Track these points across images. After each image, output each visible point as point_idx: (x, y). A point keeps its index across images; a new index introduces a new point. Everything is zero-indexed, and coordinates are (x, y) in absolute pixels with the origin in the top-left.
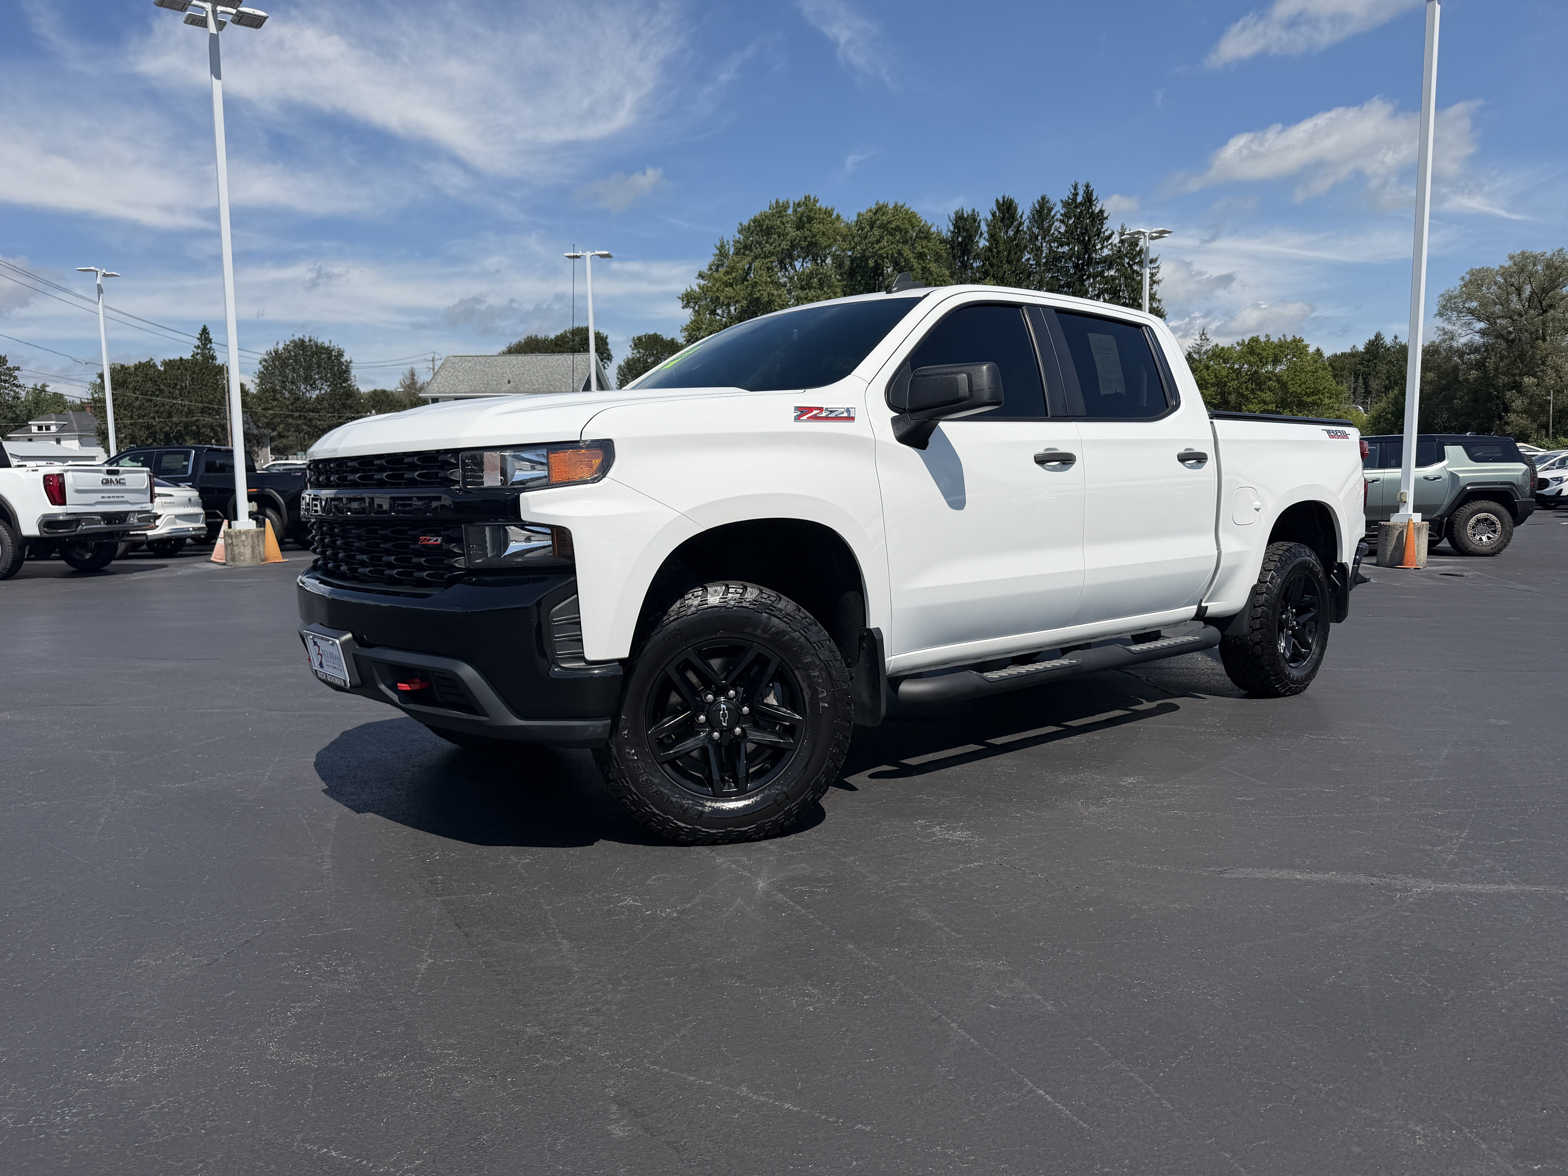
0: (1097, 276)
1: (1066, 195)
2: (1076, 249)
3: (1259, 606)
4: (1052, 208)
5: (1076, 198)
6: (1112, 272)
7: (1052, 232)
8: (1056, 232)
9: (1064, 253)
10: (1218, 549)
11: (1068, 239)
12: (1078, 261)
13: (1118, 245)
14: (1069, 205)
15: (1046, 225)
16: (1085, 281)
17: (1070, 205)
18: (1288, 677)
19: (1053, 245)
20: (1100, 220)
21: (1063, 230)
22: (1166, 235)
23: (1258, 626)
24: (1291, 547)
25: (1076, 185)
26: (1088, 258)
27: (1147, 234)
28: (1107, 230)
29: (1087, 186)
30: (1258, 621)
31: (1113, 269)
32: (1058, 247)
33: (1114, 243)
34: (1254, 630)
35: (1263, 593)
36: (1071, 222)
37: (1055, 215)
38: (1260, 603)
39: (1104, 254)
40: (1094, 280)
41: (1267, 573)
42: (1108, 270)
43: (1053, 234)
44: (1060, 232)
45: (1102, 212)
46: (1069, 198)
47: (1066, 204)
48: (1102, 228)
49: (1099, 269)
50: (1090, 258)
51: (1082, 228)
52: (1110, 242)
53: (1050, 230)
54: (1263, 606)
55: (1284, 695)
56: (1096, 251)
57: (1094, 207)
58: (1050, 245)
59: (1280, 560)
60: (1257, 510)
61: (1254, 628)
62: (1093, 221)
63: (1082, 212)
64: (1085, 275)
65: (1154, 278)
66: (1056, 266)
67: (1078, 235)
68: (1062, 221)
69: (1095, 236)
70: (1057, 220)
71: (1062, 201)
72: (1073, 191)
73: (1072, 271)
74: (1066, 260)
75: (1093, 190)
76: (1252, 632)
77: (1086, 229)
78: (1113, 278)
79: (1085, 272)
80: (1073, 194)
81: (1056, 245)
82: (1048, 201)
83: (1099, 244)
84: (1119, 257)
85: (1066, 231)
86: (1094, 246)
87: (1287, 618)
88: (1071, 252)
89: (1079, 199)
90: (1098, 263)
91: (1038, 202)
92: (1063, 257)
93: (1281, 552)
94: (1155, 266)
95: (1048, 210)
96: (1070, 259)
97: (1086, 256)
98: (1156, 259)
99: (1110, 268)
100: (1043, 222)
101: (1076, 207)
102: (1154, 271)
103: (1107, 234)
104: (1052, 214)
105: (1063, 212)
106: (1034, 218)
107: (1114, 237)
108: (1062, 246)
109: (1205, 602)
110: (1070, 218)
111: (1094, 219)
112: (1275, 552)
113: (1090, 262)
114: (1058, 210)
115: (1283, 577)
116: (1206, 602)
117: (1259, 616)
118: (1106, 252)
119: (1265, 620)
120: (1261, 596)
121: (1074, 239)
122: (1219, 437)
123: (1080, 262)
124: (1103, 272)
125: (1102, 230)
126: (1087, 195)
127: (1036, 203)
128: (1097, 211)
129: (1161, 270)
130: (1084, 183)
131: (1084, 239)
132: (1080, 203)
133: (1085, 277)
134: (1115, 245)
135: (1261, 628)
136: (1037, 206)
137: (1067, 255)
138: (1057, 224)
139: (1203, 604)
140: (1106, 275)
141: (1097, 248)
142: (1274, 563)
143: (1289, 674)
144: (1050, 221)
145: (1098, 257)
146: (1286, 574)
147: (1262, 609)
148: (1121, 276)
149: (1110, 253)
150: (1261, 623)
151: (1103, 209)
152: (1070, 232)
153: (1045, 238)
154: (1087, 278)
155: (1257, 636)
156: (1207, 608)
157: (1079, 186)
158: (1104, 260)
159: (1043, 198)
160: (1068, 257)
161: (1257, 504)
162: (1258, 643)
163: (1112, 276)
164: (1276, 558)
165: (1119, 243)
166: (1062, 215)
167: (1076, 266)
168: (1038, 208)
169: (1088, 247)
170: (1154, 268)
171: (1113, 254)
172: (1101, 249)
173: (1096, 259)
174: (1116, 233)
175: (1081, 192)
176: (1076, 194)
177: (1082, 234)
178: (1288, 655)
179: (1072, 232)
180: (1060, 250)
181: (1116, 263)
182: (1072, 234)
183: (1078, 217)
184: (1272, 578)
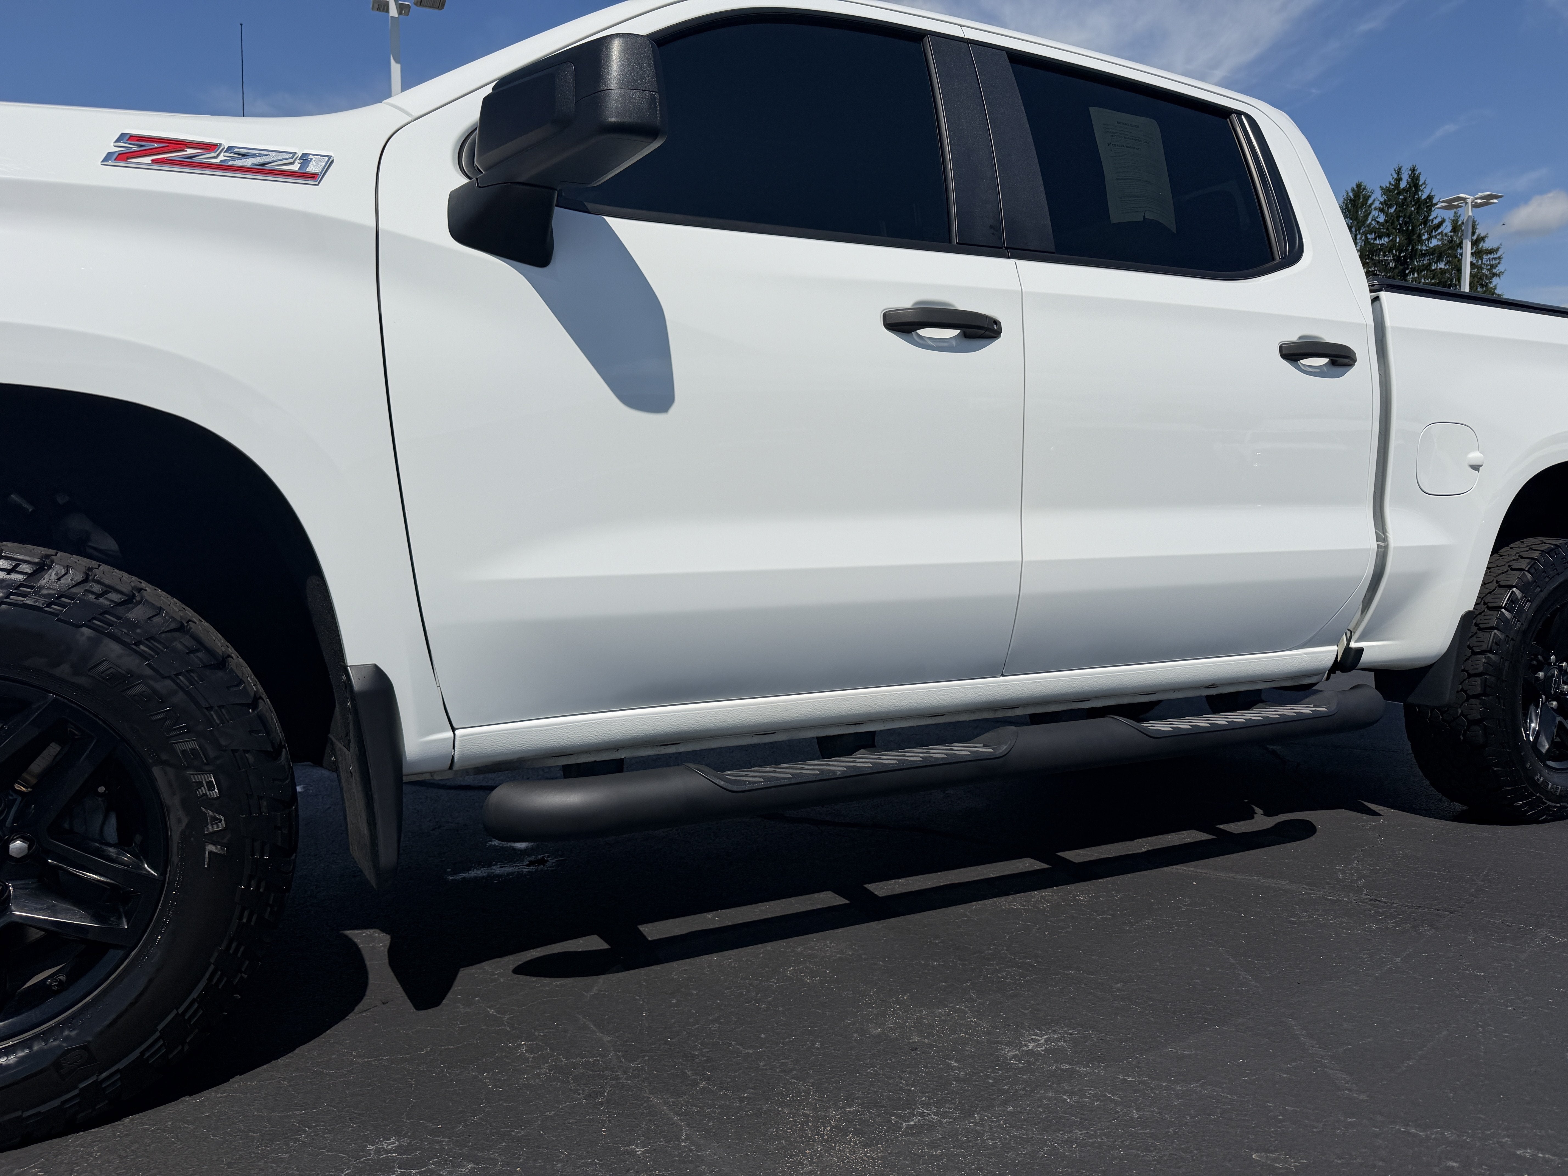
0: (1423, 271)
1: (1387, 180)
2: (1398, 240)
3: (1483, 652)
4: (1370, 196)
5: (1399, 184)
6: (1441, 265)
7: (1368, 222)
8: (1373, 222)
9: (1383, 244)
10: (1378, 538)
11: (1387, 229)
12: (1400, 253)
13: (1450, 234)
14: (1390, 191)
15: (1361, 213)
16: (1407, 275)
17: (1392, 192)
18: (1541, 788)
19: (1369, 237)
20: (1427, 207)
21: (1382, 219)
22: (1495, 201)
23: (1479, 690)
24: (1557, 546)
25: (1400, 169)
26: (1412, 250)
27: (1469, 201)
28: (1436, 218)
29: (1413, 170)
30: (1478, 681)
31: (1442, 261)
32: (1375, 239)
33: (1444, 232)
34: (1469, 697)
35: (1493, 628)
36: (1392, 210)
37: (1372, 204)
38: (1484, 647)
39: (1431, 245)
40: (1418, 274)
41: (1502, 590)
42: (1436, 263)
43: (1370, 224)
44: (1378, 222)
45: (1430, 197)
46: (1390, 183)
47: (1386, 191)
48: (1429, 216)
49: (1426, 262)
50: (1414, 250)
51: (1405, 216)
52: (1439, 231)
53: (1367, 219)
54: (1491, 651)
55: (1535, 820)
56: (1421, 241)
57: (1420, 193)
58: (1366, 237)
59: (1533, 569)
60: (1476, 468)
61: (1470, 693)
62: (1419, 208)
63: (1405, 199)
64: (1407, 268)
65: (1494, 271)
66: (1372, 259)
67: (1400, 225)
68: (1381, 210)
69: (1421, 225)
70: (1375, 209)
71: (1382, 188)
72: (1395, 176)
73: (1392, 265)
74: (1385, 253)
75: (1420, 174)
76: (1467, 700)
77: (1409, 217)
78: (1443, 272)
79: (1408, 265)
80: (1396, 180)
81: (1373, 236)
82: (1364, 189)
83: (1426, 234)
84: (1450, 248)
85: (1386, 221)
86: (1420, 236)
87: (1549, 678)
88: (1391, 243)
89: (1403, 184)
90: (1423, 255)
91: (1353, 190)
92: (1380, 250)
93: (1536, 555)
94: (1495, 256)
95: (1364, 198)
96: (1390, 251)
97: (1410, 248)
98: (1497, 250)
99: (1439, 259)
100: (1357, 212)
101: (1399, 193)
102: (1494, 262)
103: (1436, 222)
104: (1370, 202)
105: (1382, 200)
106: (1346, 205)
107: (1444, 225)
108: (1380, 238)
109: (1356, 642)
110: (1390, 206)
111: (1419, 206)
112: (1525, 554)
113: (1414, 254)
114: (1377, 198)
115: (1538, 601)
116: (1359, 640)
117: (1481, 669)
118: (1434, 243)
119: (1493, 679)
120: (1486, 634)
121: (1396, 229)
122: (1388, 322)
123: (1402, 255)
124: (1430, 264)
125: (1430, 218)
126: (1412, 179)
127: (1350, 191)
128: (1424, 197)
129: (1503, 261)
130: (1410, 166)
131: (1408, 228)
132: (1404, 189)
133: (1407, 271)
134: (1446, 234)
135: (1484, 694)
136: (1351, 194)
137: (1387, 247)
138: (1375, 213)
139: (1353, 645)
140: (1433, 268)
141: (1424, 238)
142: (1518, 574)
143: (1545, 783)
144: (1366, 211)
145: (1424, 248)
146: (1543, 595)
147: (1488, 658)
148: (1452, 269)
149: (1440, 243)
150: (1485, 684)
151: (1433, 194)
152: (1391, 221)
153: (1359, 229)
154: (1410, 272)
155: (1476, 709)
156: (1360, 651)
157: (1403, 170)
158: (1432, 252)
159: (1359, 186)
160: (1388, 249)
161: (1475, 456)
162: (1477, 722)
163: (1441, 269)
164: (1524, 564)
165: (1451, 232)
166: (1381, 203)
167: (1397, 259)
168: (1352, 197)
169: (1412, 237)
170: (1495, 259)
171: (1443, 245)
172: (1428, 240)
173: (1421, 251)
174: (1447, 220)
175: (1405, 177)
176: (1399, 180)
177: (1405, 223)
178: (1545, 746)
179: (1393, 220)
180: (1377, 242)
181: (1445, 255)
182: (1392, 223)
183: (1401, 205)
184: (1513, 600)
